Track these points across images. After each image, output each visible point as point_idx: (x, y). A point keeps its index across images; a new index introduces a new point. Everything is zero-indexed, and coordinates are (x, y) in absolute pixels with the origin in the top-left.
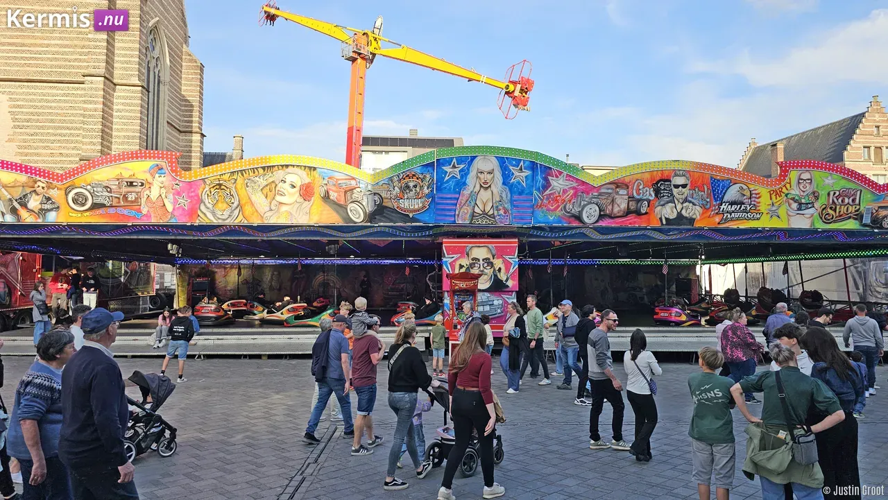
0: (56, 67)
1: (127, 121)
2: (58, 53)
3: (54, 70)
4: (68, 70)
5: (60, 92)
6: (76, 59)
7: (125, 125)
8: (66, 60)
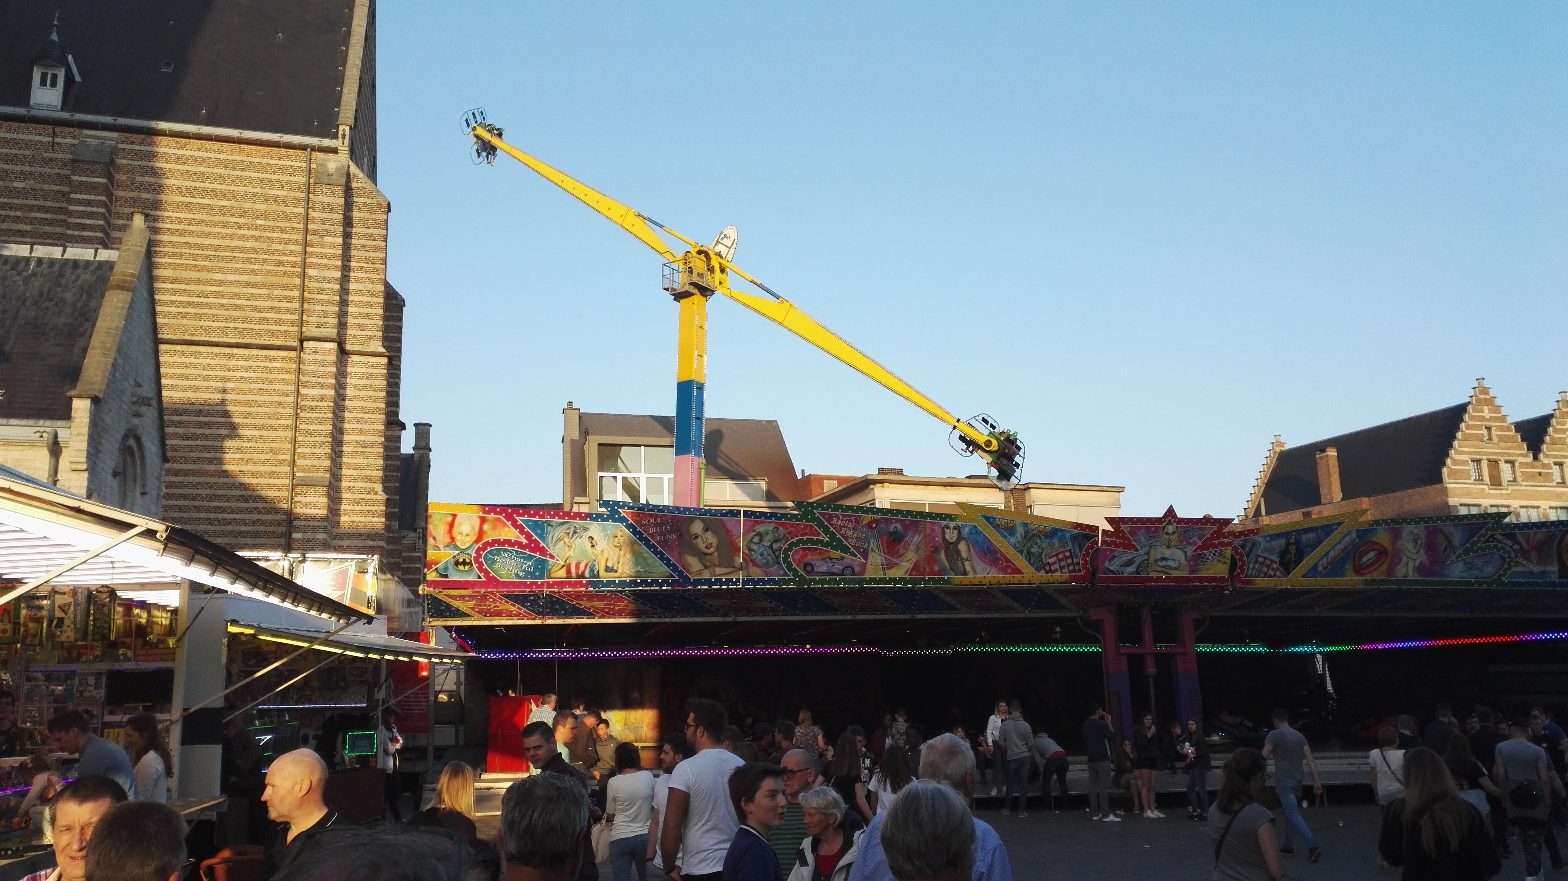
0: (235, 321)
1: (362, 415)
2: (239, 296)
3: (232, 325)
4: (257, 327)
5: (242, 363)
6: (272, 308)
7: (357, 422)
8: (254, 309)
